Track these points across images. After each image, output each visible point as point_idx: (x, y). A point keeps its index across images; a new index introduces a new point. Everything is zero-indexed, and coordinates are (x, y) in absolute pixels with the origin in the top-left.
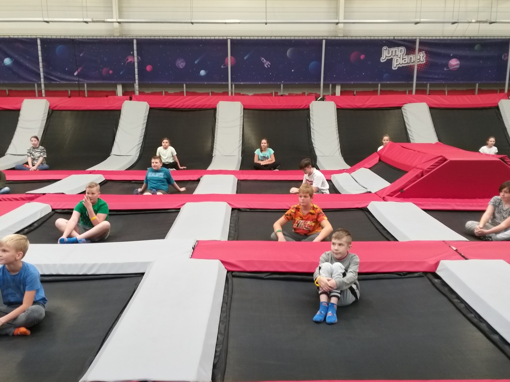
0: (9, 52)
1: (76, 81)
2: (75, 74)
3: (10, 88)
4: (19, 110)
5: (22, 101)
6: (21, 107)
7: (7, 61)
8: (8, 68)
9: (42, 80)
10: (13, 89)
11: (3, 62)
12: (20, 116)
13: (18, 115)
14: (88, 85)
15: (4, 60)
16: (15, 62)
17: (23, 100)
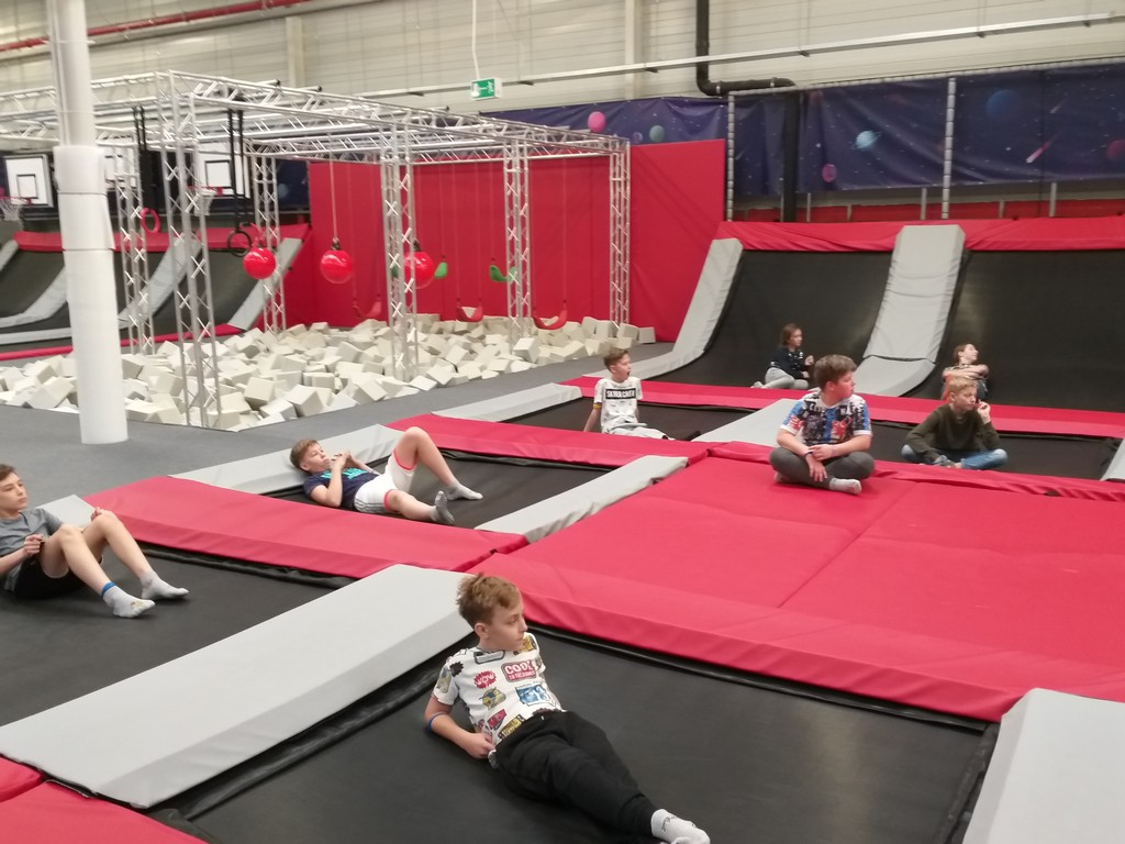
0: (872, 116)
1: (1031, 177)
2: (1030, 160)
3: (856, 203)
4: (889, 252)
5: (897, 231)
6: (893, 244)
7: (865, 139)
8: (865, 154)
9: (947, 178)
10: (864, 203)
11: (854, 140)
12: (893, 264)
13: (888, 264)
14: (1062, 187)
15: (856, 135)
16: (885, 140)
17: (901, 227)
